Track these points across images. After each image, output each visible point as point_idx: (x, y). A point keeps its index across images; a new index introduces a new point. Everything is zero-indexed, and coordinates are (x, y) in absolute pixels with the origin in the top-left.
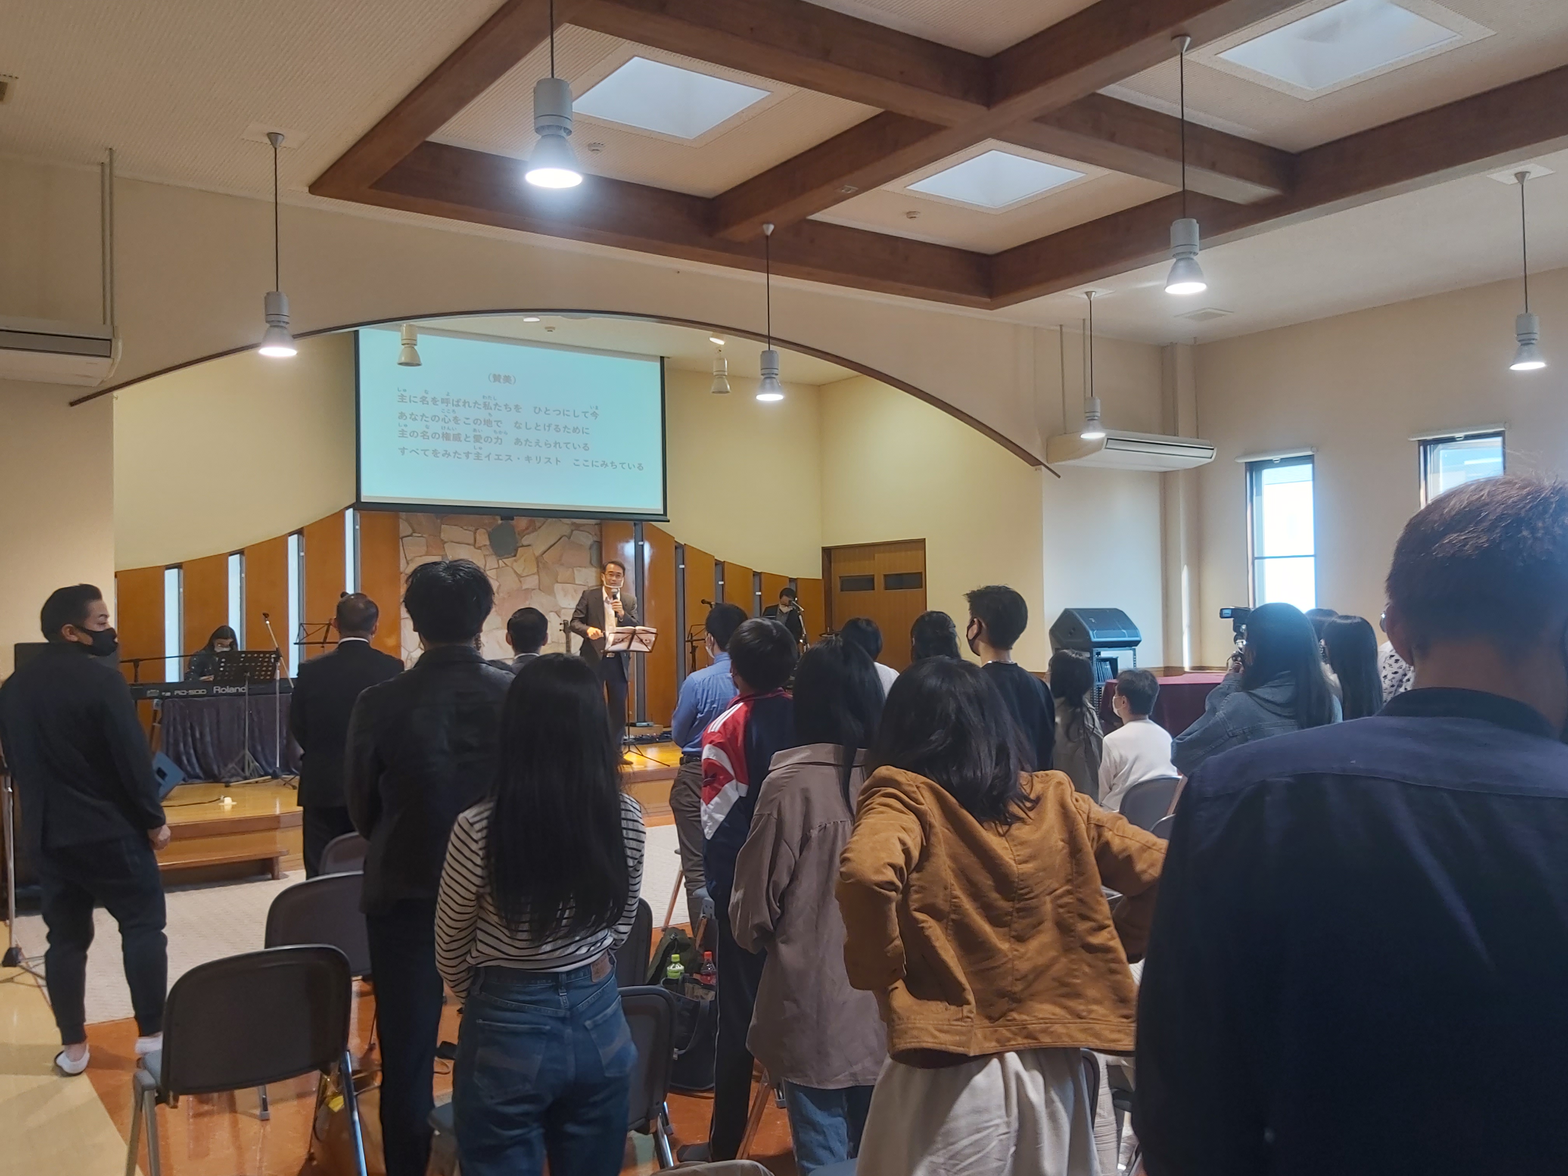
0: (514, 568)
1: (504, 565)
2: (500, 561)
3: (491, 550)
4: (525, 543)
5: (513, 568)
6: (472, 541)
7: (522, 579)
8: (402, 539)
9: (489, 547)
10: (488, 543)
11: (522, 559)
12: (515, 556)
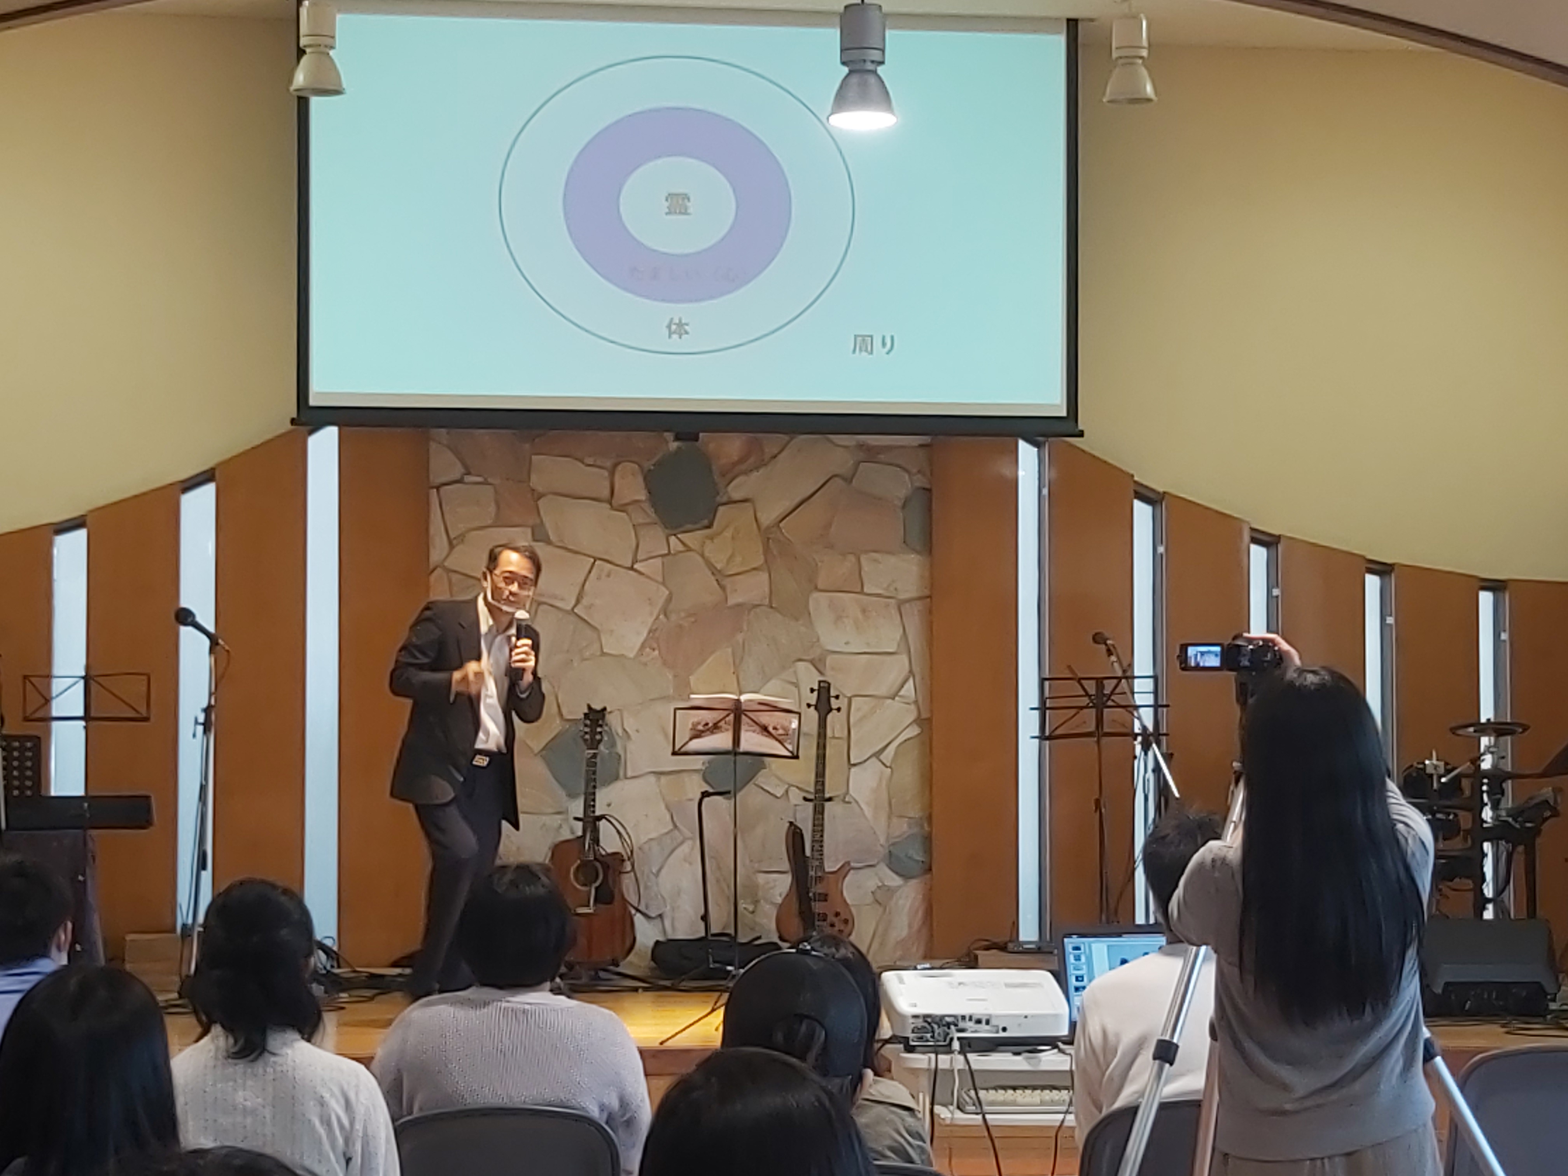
0: (707, 554)
1: (681, 548)
2: (673, 539)
3: (651, 511)
4: (736, 496)
5: (702, 555)
6: (606, 493)
7: (726, 582)
8: (438, 488)
9: (647, 506)
10: (642, 496)
11: (728, 534)
12: (709, 526)
